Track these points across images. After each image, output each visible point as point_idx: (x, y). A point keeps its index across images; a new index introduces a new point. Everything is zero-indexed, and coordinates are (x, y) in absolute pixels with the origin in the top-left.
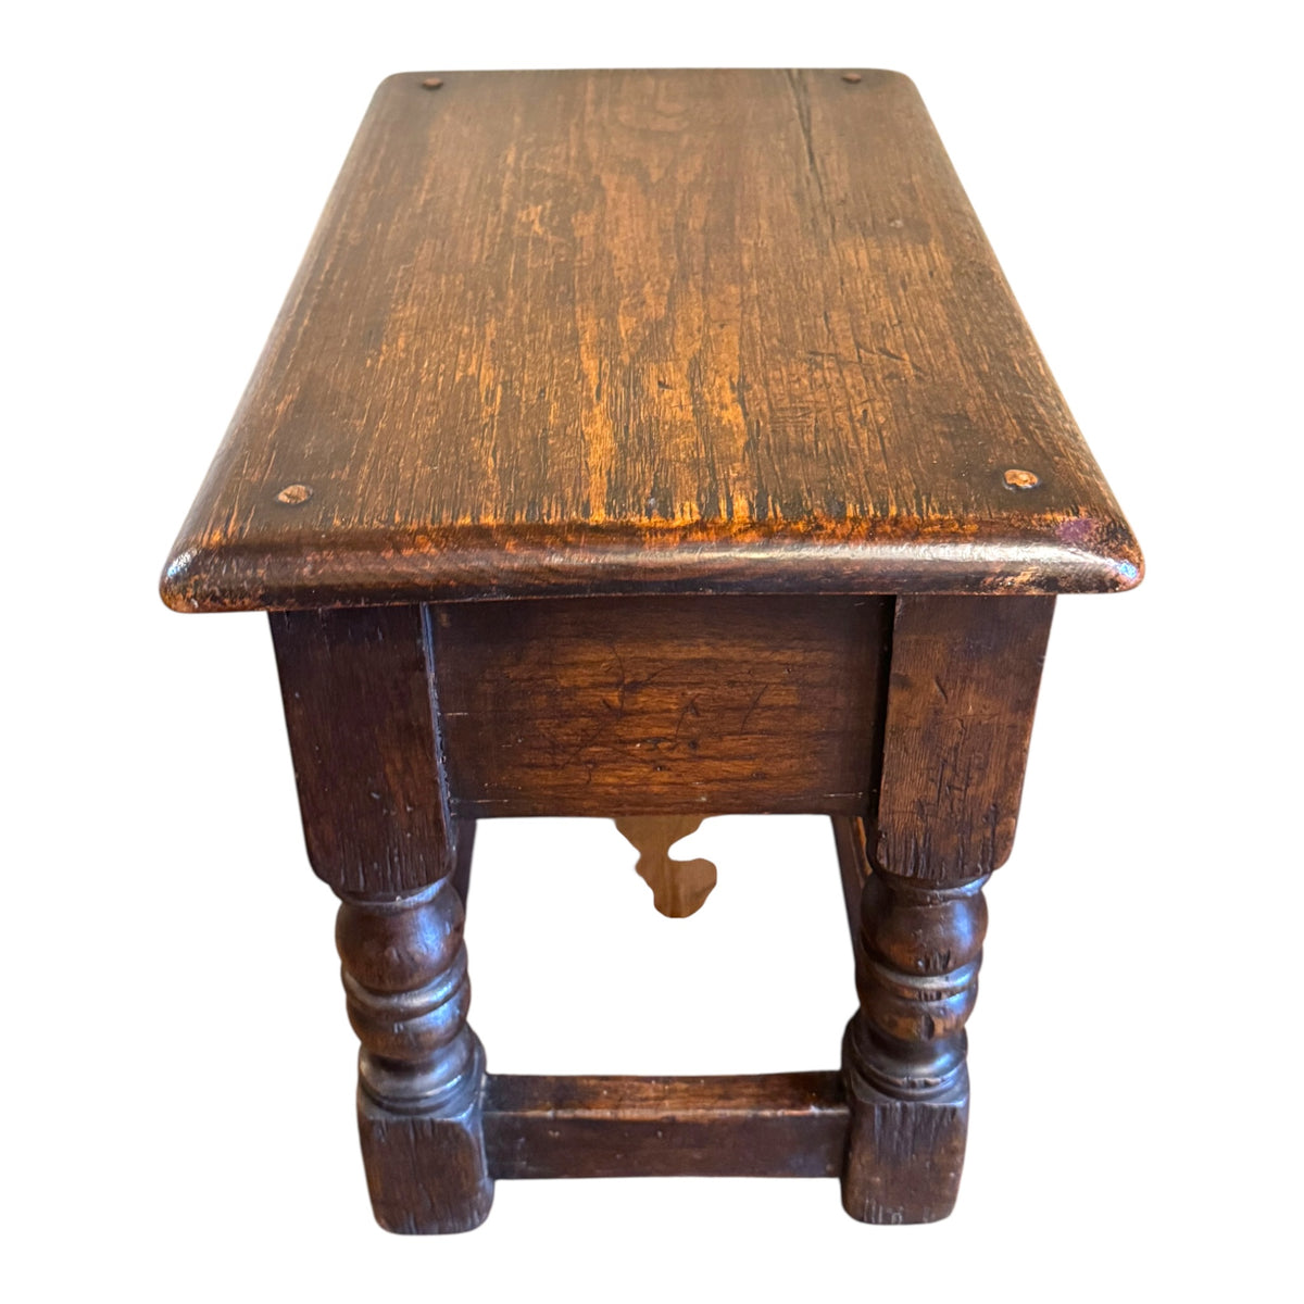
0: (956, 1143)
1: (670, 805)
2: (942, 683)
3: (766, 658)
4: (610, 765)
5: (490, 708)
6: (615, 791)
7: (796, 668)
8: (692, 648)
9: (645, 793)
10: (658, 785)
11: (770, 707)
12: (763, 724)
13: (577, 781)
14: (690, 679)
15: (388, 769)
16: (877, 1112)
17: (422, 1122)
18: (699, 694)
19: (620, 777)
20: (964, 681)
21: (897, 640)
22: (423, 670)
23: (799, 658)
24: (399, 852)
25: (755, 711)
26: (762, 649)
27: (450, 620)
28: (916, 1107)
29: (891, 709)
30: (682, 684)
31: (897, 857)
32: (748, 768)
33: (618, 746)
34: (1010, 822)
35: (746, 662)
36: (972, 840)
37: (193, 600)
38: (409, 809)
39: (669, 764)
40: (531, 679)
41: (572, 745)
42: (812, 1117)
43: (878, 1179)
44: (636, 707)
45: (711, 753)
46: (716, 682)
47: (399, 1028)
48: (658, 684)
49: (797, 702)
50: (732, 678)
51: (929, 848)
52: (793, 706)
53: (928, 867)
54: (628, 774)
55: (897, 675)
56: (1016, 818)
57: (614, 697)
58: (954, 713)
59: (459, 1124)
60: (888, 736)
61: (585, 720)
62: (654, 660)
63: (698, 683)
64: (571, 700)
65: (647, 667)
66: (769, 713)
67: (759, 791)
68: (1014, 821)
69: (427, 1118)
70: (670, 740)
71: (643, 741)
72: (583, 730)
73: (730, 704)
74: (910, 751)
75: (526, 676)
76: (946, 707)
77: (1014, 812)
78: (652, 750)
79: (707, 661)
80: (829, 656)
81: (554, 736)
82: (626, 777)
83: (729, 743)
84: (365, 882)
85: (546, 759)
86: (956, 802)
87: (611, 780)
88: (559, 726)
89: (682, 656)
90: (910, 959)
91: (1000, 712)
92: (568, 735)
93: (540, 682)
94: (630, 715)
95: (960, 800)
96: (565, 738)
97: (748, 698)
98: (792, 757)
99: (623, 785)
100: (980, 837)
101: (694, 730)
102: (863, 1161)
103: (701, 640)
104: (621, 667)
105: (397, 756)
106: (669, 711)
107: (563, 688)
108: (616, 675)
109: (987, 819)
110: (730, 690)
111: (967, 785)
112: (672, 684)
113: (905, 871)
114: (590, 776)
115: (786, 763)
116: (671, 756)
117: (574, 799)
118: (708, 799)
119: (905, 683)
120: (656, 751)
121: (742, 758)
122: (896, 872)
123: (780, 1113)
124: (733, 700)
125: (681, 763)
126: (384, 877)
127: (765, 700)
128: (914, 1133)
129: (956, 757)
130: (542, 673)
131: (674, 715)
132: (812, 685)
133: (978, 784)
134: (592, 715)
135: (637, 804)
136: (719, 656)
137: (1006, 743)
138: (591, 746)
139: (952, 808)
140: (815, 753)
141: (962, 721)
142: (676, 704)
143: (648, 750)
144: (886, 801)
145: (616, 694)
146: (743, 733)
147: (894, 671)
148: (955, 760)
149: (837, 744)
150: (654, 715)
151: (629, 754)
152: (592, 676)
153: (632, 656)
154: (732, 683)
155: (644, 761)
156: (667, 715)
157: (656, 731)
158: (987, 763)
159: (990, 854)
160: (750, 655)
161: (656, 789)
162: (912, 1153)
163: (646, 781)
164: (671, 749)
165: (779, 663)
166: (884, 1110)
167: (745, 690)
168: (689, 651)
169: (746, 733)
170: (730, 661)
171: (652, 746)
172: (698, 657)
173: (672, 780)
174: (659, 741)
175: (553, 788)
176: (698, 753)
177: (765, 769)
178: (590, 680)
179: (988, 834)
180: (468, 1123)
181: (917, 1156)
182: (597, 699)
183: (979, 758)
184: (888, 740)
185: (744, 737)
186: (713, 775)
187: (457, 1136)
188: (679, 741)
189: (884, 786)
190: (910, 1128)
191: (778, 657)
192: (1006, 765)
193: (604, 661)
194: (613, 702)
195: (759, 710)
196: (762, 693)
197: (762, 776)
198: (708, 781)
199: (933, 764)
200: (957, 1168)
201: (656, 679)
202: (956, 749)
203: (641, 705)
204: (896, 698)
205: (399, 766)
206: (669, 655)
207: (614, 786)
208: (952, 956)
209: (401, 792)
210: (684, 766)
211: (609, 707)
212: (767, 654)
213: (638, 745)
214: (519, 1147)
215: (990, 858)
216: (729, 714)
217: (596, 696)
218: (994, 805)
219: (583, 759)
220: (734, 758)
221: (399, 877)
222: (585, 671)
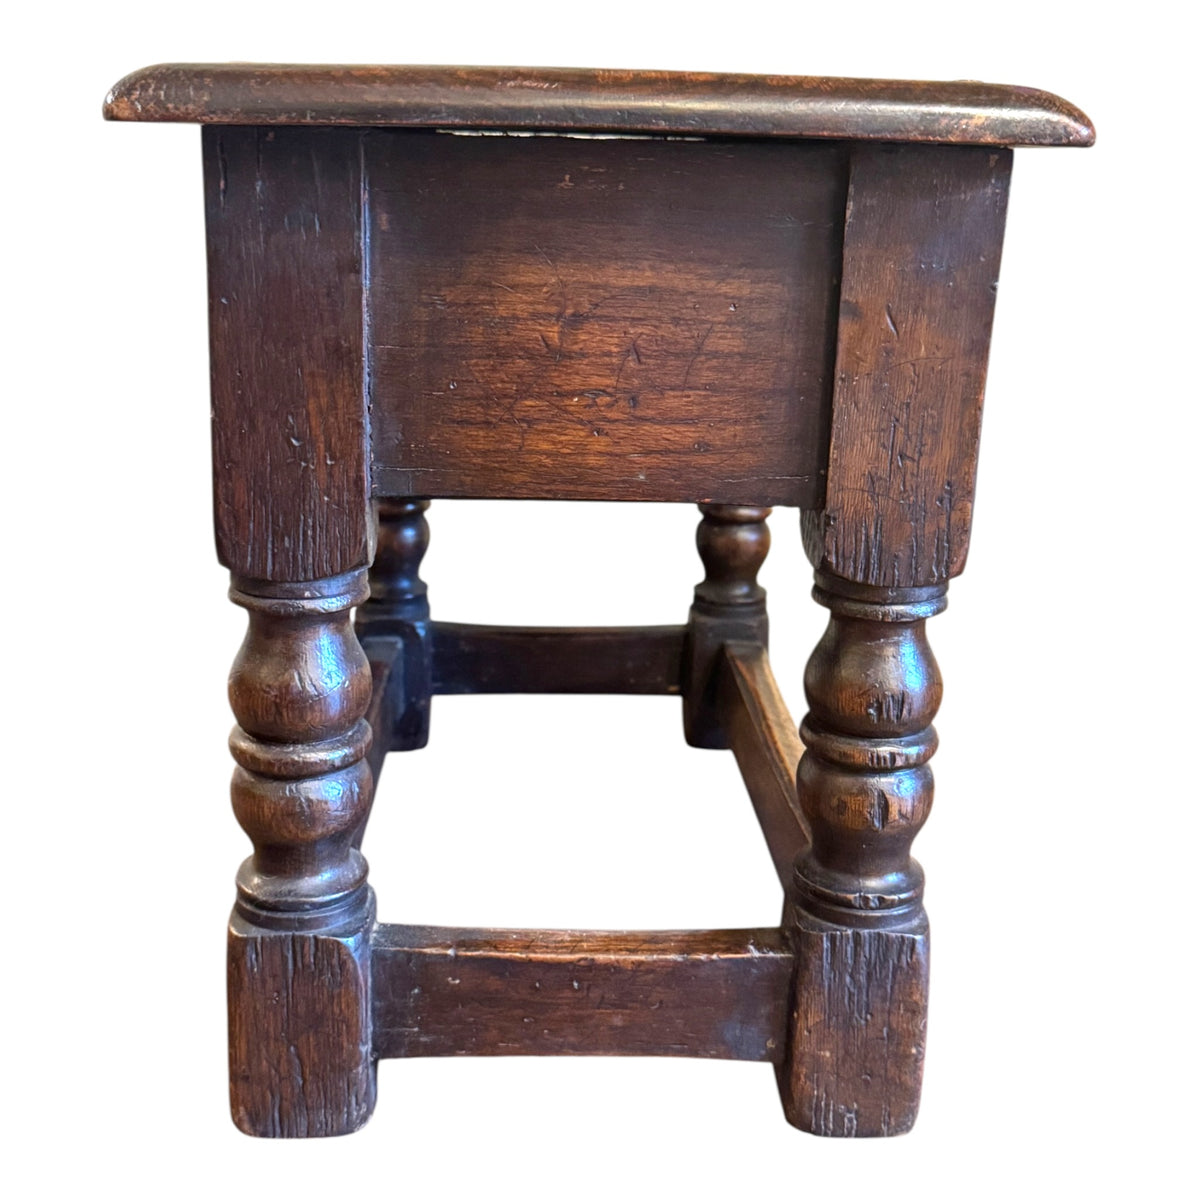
0: (916, 997)
1: (606, 485)
2: (893, 313)
3: (711, 289)
4: (546, 426)
5: (423, 340)
6: (548, 461)
7: (743, 303)
8: (636, 273)
9: (579, 465)
10: (595, 455)
11: (715, 355)
12: (707, 376)
13: (508, 445)
14: (633, 313)
15: (312, 406)
16: (826, 944)
17: (303, 939)
18: (642, 334)
19: (554, 443)
20: (915, 312)
21: (847, 252)
22: (358, 272)
23: (746, 291)
24: (314, 523)
25: (699, 359)
26: (707, 277)
27: (390, 222)
28: (870, 935)
29: (841, 347)
30: (625, 319)
31: (847, 554)
32: (689, 435)
33: (555, 400)
34: (966, 507)
35: (692, 293)
36: (926, 532)
37: (137, 103)
38: (329, 462)
39: (607, 427)
40: (468, 304)
41: (506, 396)
42: (750, 961)
43: (828, 1054)
44: (576, 348)
45: (651, 413)
46: (659, 319)
47: (291, 790)
48: (601, 317)
49: (742, 349)
50: (677, 314)
51: (881, 542)
52: (739, 354)
53: (880, 568)
54: (563, 438)
55: (846, 302)
56: (972, 501)
57: (553, 334)
58: (906, 355)
59: (346, 947)
60: (838, 383)
61: (521, 362)
62: (596, 287)
63: (640, 319)
64: (508, 334)
65: (590, 295)
66: (714, 362)
67: (700, 469)
68: (969, 505)
69: (310, 934)
70: (610, 395)
71: (581, 394)
72: (519, 376)
73: (672, 349)
74: (861, 405)
75: (463, 300)
76: (898, 345)
77: (969, 493)
78: (590, 406)
79: (652, 289)
80: (777, 289)
81: (487, 382)
82: (561, 442)
83: (672, 401)
84: (274, 565)
85: (477, 413)
86: (908, 477)
87: (545, 446)
88: (494, 369)
89: (625, 282)
90: (861, 705)
91: (953, 354)
92: (503, 381)
93: (477, 309)
94: (571, 358)
95: (912, 474)
96: (499, 385)
97: (692, 342)
98: (736, 422)
99: (558, 454)
100: (934, 528)
101: (636, 382)
102: (811, 1022)
103: (646, 263)
104: (561, 294)
105: (322, 387)
106: (609, 354)
107: (502, 317)
108: (558, 304)
109: (941, 502)
110: (673, 329)
111: (921, 454)
112: (613, 319)
113: (855, 575)
114: (523, 439)
115: (730, 430)
116: (609, 415)
117: (505, 471)
118: (647, 476)
119: (856, 312)
120: (594, 409)
121: (684, 421)
122: (845, 576)
123: (714, 957)
124: (677, 343)
125: (621, 426)
126: (295, 557)
127: (711, 344)
128: (869, 975)
129: (908, 415)
130: (481, 297)
131: (614, 360)
132: (759, 327)
133: (931, 455)
134: (530, 356)
135: (571, 482)
136: (664, 284)
137: (959, 397)
138: (526, 399)
139: (904, 486)
140: (760, 417)
141: (913, 365)
142: (617, 345)
143: (585, 406)
144: (835, 474)
145: (556, 329)
146: (686, 386)
147: (845, 296)
148: (908, 418)
149: (784, 405)
150: (593, 359)
151: (566, 412)
152: (531, 303)
153: (575, 279)
154: (676, 321)
155: (581, 422)
156: (607, 359)
157: (595, 381)
158: (939, 425)
159: (946, 553)
160: (696, 285)
161: (592, 460)
162: (867, 1013)
163: (581, 449)
164: (609, 406)
165: (726, 296)
166: (833, 939)
167: (689, 330)
168: (633, 276)
169: (691, 388)
170: (673, 291)
171: (590, 402)
172: (641, 284)
173: (609, 449)
174: (597, 395)
175: (485, 453)
176: (639, 413)
177: (709, 437)
178: (530, 309)
179: (943, 524)
180: (356, 950)
181: (872, 1015)
182: (537, 335)
183: (933, 417)
184: (837, 389)
185: (686, 393)
186: (652, 444)
187: (342, 964)
188: (618, 395)
189: (833, 454)
190: (864, 971)
191: (724, 289)
192: (961, 427)
193: (545, 285)
194: (552, 338)
195: (703, 358)
196: (706, 337)
197: (704, 447)
198: (648, 453)
199: (884, 426)
200: (917, 1037)
201: (598, 312)
202: (908, 405)
203: (581, 346)
204: (846, 328)
205: (324, 401)
206: (613, 281)
207: (548, 454)
208: (906, 700)
209: (322, 438)
210: (623, 430)
211: (547, 345)
212: (711, 284)
213: (576, 399)
214: (411, 1003)
215: (945, 558)
216: (672, 362)
217: (534, 330)
218: (949, 484)
219: (517, 414)
220: (675, 421)
221: (311, 560)
222: (525, 297)
